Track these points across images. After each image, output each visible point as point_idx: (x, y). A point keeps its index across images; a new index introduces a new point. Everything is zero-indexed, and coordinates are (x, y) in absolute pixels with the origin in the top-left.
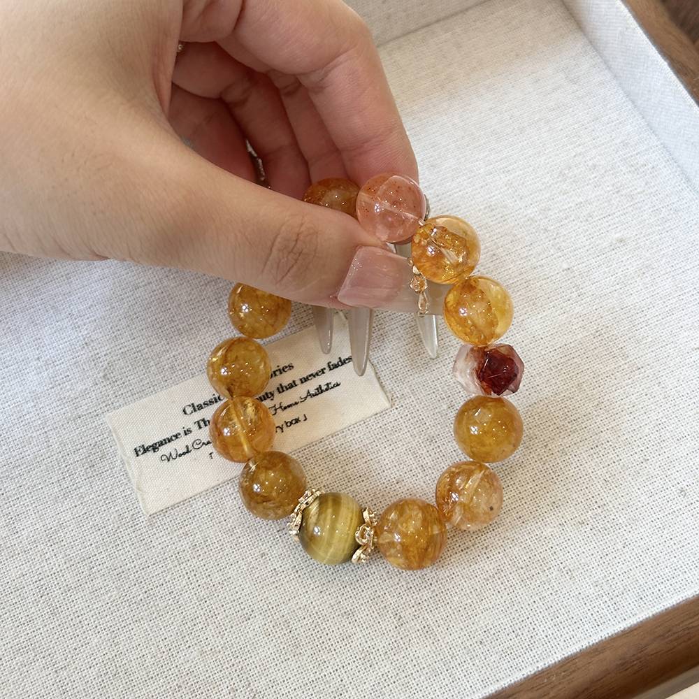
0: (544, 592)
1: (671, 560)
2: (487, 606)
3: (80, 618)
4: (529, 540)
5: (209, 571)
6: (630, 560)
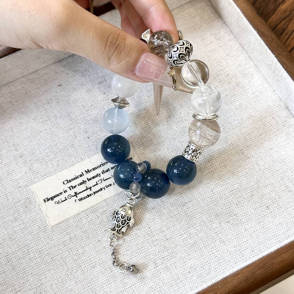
0: (214, 251)
1: (264, 235)
3: (25, 270)
4: (207, 230)
5: (77, 248)
6: (247, 236)
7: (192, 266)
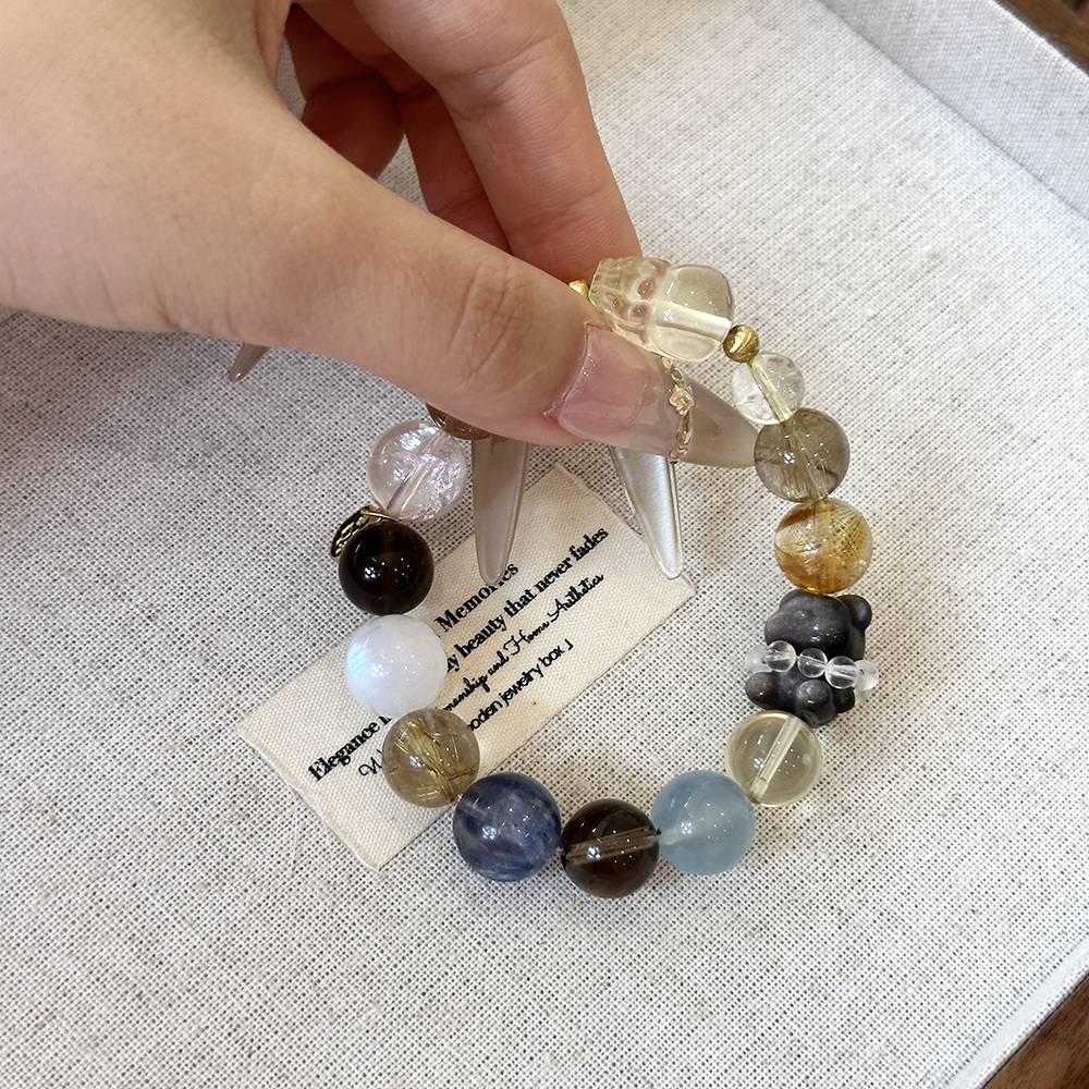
0: (1032, 808)
2: (959, 854)
5: (513, 929)
7: (975, 886)
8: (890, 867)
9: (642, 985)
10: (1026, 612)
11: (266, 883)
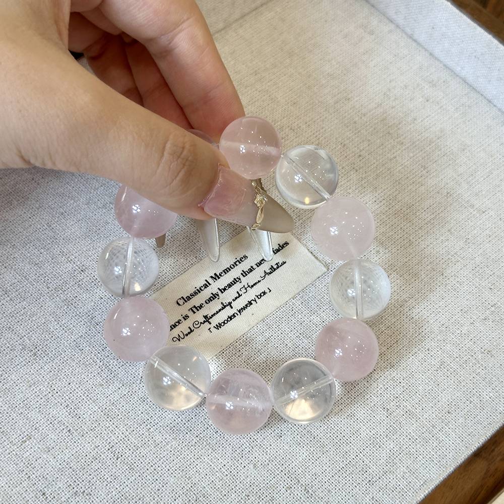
0: (477, 369)
2: (443, 388)
4: (454, 338)
7: (450, 402)
8: (411, 392)
9: (296, 437)
10: (477, 285)
11: (128, 386)
